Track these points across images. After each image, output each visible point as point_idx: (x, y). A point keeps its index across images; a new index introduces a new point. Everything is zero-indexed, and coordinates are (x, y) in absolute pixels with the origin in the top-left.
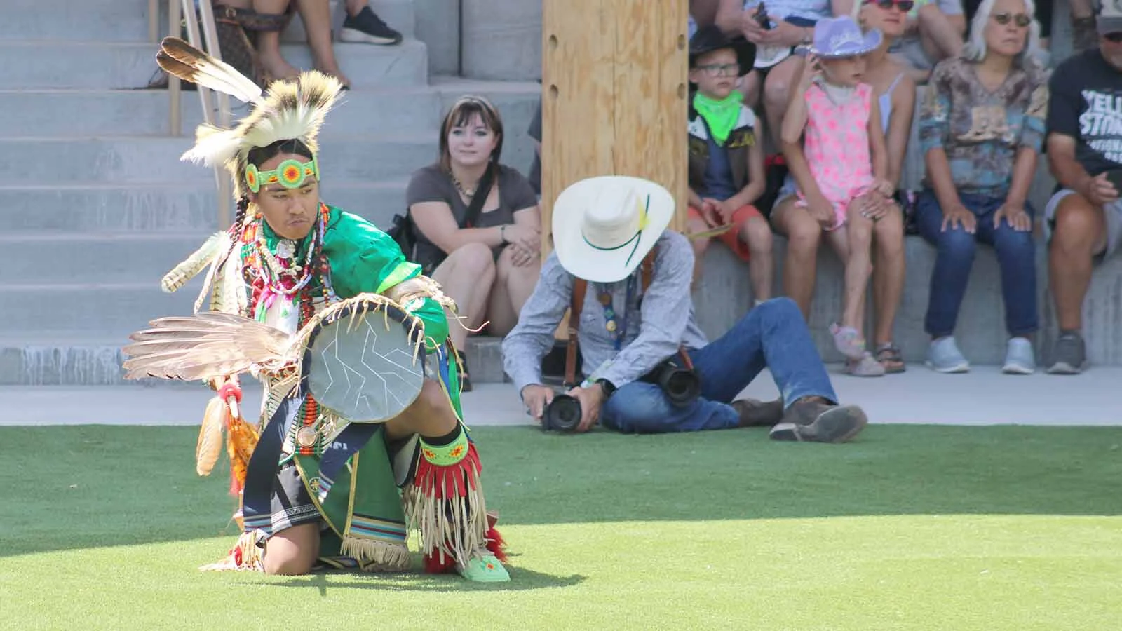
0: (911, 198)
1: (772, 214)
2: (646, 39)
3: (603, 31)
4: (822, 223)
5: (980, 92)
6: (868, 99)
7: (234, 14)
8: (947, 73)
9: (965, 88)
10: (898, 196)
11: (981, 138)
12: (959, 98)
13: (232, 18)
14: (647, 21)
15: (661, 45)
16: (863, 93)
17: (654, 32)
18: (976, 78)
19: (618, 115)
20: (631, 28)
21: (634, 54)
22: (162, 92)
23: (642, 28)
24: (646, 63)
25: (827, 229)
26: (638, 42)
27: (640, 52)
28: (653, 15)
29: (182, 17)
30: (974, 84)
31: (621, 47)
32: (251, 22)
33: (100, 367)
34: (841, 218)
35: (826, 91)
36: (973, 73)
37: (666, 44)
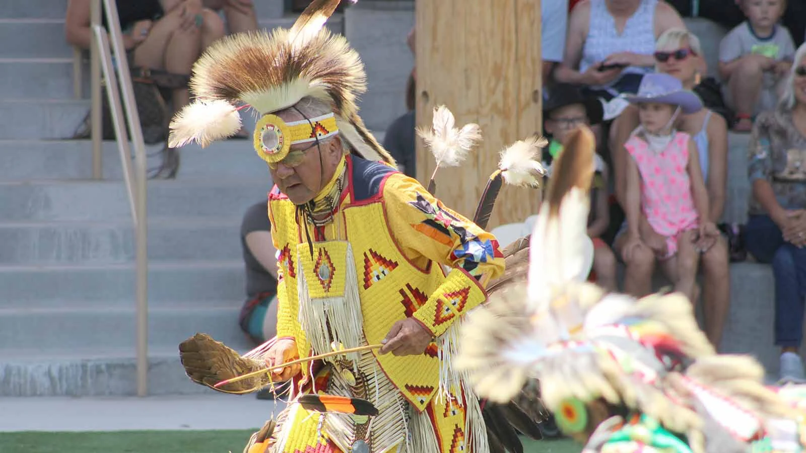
0: (736, 230)
1: (613, 245)
2: (505, 94)
3: (468, 87)
4: (656, 252)
5: (796, 138)
6: (685, 146)
7: (149, 74)
8: (767, 120)
9: (782, 133)
10: (724, 228)
11: (795, 176)
12: (776, 141)
13: (146, 78)
14: (506, 79)
15: (518, 100)
16: (681, 142)
17: (511, 88)
18: (793, 125)
19: (481, 159)
20: (492, 84)
21: (495, 107)
22: (85, 142)
23: (501, 86)
24: (505, 114)
25: (660, 258)
26: (498, 97)
27: (500, 105)
28: (511, 73)
29: (102, 76)
30: (790, 130)
31: (484, 101)
32: (163, 81)
33: (33, 381)
34: (672, 247)
35: (646, 141)
36: (791, 120)
37: (523, 98)
